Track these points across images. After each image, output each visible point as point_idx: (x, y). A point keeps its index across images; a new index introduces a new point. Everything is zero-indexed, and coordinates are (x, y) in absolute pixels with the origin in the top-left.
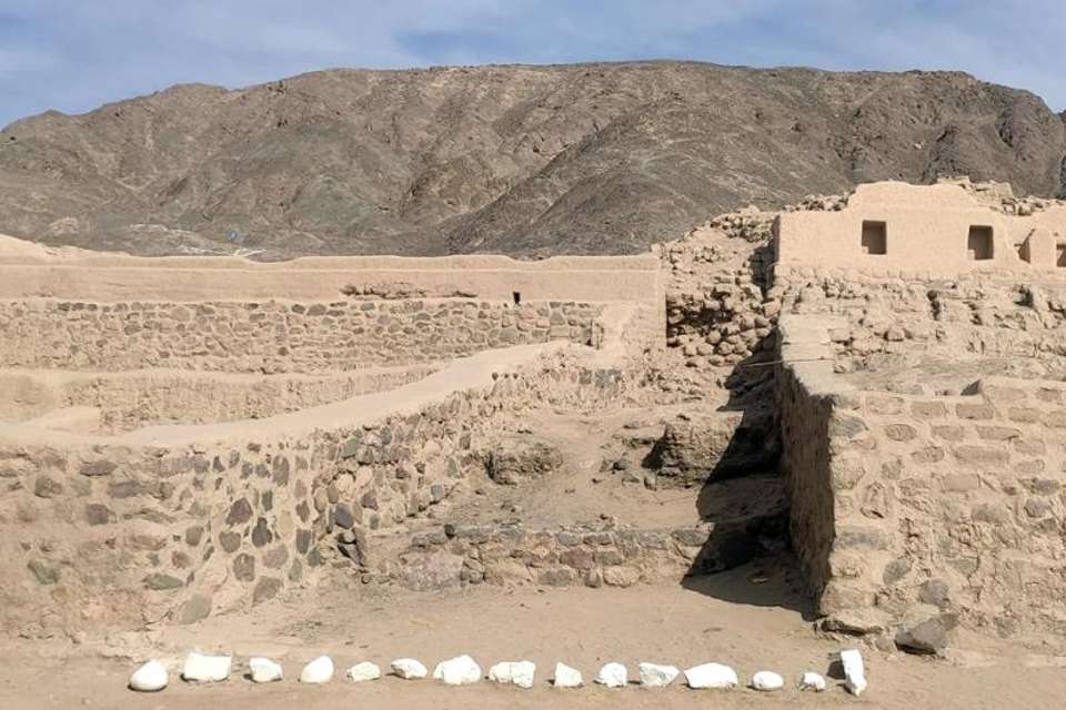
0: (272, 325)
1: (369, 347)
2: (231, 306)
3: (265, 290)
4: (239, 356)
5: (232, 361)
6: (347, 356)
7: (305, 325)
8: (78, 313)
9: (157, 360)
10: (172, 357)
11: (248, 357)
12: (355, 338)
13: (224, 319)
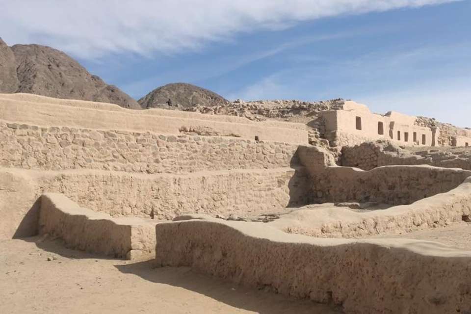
0: (150, 145)
1: (200, 160)
2: (125, 134)
3: (139, 126)
4: (132, 163)
5: (129, 166)
6: (191, 165)
7: (167, 147)
8: (25, 131)
9: (84, 164)
10: (93, 162)
11: (138, 163)
12: (193, 155)
13: (122, 141)
